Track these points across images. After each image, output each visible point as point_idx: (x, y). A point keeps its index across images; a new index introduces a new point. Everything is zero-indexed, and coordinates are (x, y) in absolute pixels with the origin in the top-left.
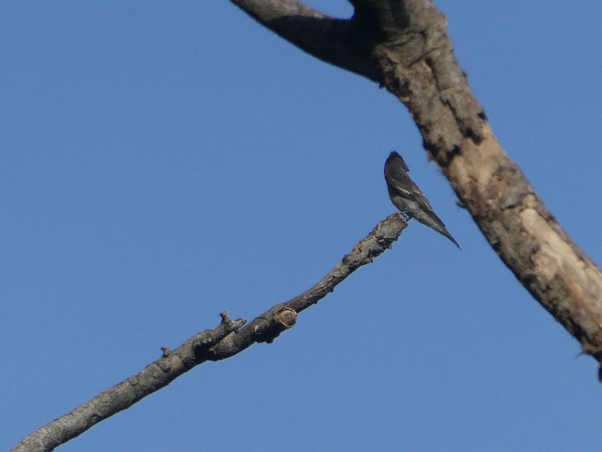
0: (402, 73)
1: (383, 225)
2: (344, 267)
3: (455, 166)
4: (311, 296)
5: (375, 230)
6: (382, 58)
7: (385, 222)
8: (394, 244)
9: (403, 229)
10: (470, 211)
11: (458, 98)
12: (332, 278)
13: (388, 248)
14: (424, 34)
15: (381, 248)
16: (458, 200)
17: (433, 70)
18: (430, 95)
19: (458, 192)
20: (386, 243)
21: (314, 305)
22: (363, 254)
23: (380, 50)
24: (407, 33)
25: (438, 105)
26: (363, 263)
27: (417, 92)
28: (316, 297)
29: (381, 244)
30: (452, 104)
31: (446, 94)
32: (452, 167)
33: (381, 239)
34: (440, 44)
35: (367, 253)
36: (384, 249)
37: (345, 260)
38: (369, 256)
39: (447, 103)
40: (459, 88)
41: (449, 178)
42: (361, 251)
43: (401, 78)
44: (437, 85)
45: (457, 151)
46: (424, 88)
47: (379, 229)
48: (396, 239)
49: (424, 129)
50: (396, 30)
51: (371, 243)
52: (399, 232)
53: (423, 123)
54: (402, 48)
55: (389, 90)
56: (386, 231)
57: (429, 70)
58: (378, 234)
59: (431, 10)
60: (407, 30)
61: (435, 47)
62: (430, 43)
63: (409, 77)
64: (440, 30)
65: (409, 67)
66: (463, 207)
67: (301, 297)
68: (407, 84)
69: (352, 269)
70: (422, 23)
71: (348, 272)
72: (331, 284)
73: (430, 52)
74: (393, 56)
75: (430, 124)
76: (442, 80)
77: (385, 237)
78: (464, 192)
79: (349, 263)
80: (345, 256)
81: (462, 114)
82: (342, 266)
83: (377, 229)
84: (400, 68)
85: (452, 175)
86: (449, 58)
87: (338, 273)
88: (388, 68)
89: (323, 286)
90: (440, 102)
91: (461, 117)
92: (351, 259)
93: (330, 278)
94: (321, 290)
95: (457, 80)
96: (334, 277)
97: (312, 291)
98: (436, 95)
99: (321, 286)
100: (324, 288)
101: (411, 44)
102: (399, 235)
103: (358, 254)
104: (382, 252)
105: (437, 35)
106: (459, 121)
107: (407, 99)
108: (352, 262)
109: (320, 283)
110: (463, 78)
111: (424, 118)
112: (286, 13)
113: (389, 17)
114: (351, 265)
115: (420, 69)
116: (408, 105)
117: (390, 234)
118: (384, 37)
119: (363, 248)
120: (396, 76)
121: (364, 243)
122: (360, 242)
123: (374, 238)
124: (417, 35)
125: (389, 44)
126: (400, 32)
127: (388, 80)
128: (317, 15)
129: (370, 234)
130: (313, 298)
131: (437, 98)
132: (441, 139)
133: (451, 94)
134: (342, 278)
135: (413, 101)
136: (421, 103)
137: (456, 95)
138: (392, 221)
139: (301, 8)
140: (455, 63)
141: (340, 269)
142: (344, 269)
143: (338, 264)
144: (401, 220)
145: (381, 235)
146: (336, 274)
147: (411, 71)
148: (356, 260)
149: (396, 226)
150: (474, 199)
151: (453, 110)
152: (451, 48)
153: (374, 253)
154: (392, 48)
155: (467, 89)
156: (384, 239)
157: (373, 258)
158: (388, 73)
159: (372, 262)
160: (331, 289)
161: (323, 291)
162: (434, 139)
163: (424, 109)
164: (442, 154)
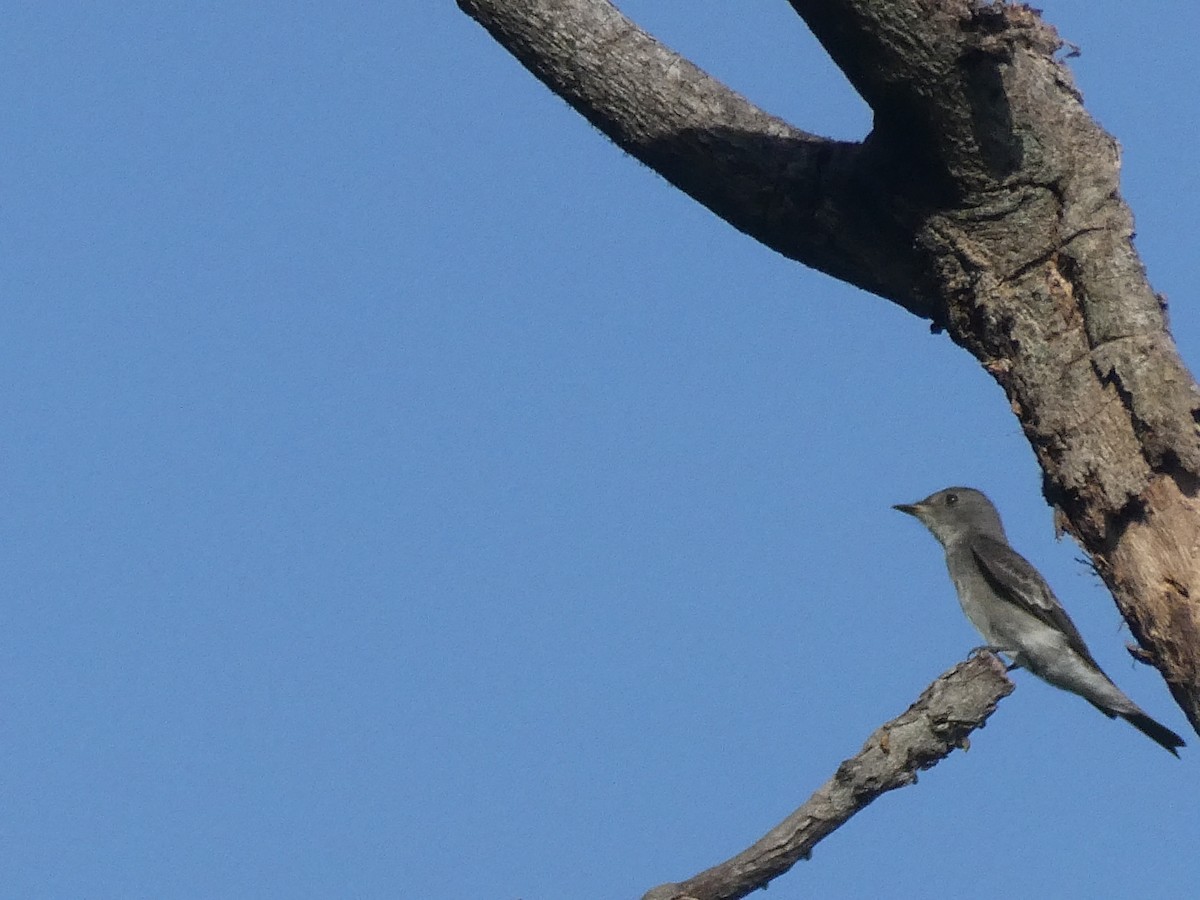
0: (994, 294)
1: (947, 685)
2: (840, 792)
3: (1128, 549)
4: (751, 868)
5: (926, 697)
6: (944, 252)
7: (954, 679)
8: (975, 735)
9: (999, 697)
10: (1165, 673)
11: (1142, 368)
12: (808, 821)
13: (961, 747)
14: (1057, 190)
15: (940, 746)
16: (1134, 642)
17: (1079, 290)
18: (1066, 356)
19: (1136, 623)
20: (954, 734)
21: (759, 892)
22: (894, 761)
23: (940, 229)
24: (1013, 187)
25: (1086, 382)
26: (892, 784)
27: (1031, 347)
28: (766, 871)
29: (941, 735)
30: (1124, 382)
31: (1110, 355)
32: (1120, 553)
33: (942, 721)
34: (1098, 220)
35: (904, 758)
36: (950, 749)
37: (843, 776)
38: (907, 767)
39: (1111, 379)
40: (1144, 340)
41: (1110, 581)
42: (886, 752)
43: (991, 306)
44: (1087, 331)
45: (1134, 510)
46: (1052, 337)
47: (937, 695)
48: (982, 724)
49: (1047, 446)
50: (983, 176)
51: (914, 733)
52: (990, 705)
53: (1044, 429)
54: (995, 227)
55: (956, 338)
56: (957, 702)
57: (1067, 287)
58: (936, 709)
59: (1080, 126)
60: (1013, 178)
61: (1085, 225)
62: (1074, 216)
63: (1013, 305)
64: (1099, 182)
65: (1015, 279)
66: (1145, 660)
67: (726, 869)
68: (1006, 324)
69: (863, 798)
70: (1054, 161)
71: (850, 808)
72: (804, 837)
73: (1070, 239)
74: (972, 248)
75: (1063, 433)
76: (1100, 318)
77: (950, 718)
78: (1151, 622)
79: (855, 781)
80: (845, 763)
81: (1150, 408)
82: (835, 789)
83: (930, 696)
84: (988, 279)
85: (1119, 574)
86: (1121, 258)
87: (825, 807)
88: (958, 280)
89: (784, 842)
90: (1090, 374)
91: (1148, 418)
92: (861, 773)
93: (803, 820)
94: (778, 852)
95: (1141, 319)
96: (814, 819)
97: (753, 855)
98: (1082, 356)
99: (778, 844)
100: (788, 848)
101: (1023, 218)
102: (991, 713)
103: (879, 758)
104: (944, 756)
105: (1092, 194)
106: (1140, 427)
107: (1005, 364)
108: (862, 782)
109: (778, 834)
110: (1156, 315)
111: (1049, 418)
112: (692, 121)
113: (968, 142)
114: (859, 787)
115: (1041, 285)
116: (1005, 380)
117: (966, 712)
118: (950, 196)
119: (892, 746)
120: (978, 302)
121: (895, 731)
122: (886, 728)
123: (923, 719)
124: (1039, 191)
125: (962, 214)
126: (994, 182)
127: (955, 313)
128: (773, 129)
129: (912, 706)
130: (756, 873)
131: (1086, 363)
132: (1092, 476)
133: (1121, 357)
134: (836, 822)
135: (1021, 368)
136: (1041, 375)
137: (1136, 359)
138: (972, 675)
139: (731, 110)
140: (1140, 271)
141: (829, 798)
142: (842, 797)
143: (826, 784)
144: (997, 673)
145: (943, 711)
146: (820, 811)
147: (1018, 291)
148: (875, 775)
149: (981, 689)
150: (1177, 639)
151: (1127, 399)
152: (1128, 232)
153: (923, 759)
154: (971, 225)
155: (1166, 343)
156: (951, 722)
157: (920, 773)
158: (957, 292)
159: (915, 782)
160: (804, 852)
161: (784, 855)
162: (1073, 473)
163: (1049, 392)
164: (1095, 516)
